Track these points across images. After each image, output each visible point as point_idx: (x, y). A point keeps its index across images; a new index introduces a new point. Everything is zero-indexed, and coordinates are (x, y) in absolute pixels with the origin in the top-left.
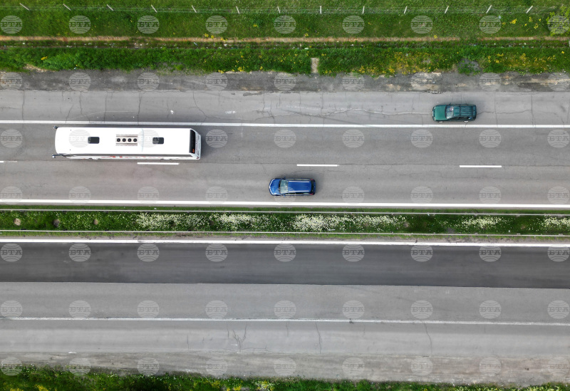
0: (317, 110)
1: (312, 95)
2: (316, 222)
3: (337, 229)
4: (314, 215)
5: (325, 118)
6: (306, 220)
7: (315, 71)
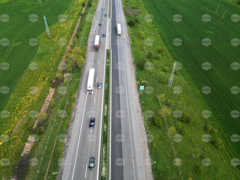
0: (69, 172)
1: (64, 174)
2: (104, 169)
3: (106, 163)
4: (102, 170)
5: (72, 169)
6: (103, 173)
7: (56, 173)
